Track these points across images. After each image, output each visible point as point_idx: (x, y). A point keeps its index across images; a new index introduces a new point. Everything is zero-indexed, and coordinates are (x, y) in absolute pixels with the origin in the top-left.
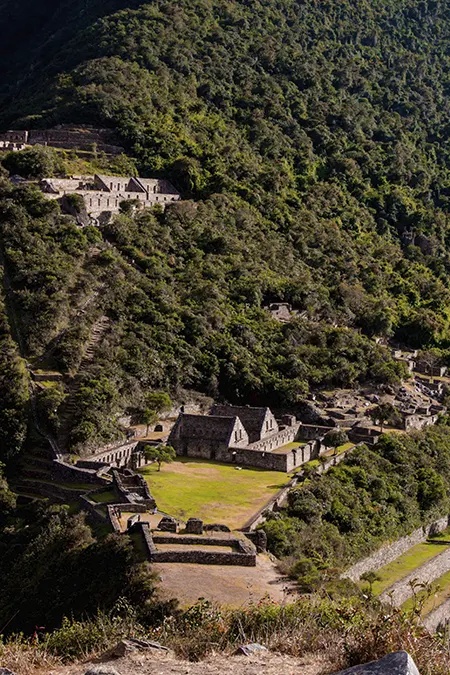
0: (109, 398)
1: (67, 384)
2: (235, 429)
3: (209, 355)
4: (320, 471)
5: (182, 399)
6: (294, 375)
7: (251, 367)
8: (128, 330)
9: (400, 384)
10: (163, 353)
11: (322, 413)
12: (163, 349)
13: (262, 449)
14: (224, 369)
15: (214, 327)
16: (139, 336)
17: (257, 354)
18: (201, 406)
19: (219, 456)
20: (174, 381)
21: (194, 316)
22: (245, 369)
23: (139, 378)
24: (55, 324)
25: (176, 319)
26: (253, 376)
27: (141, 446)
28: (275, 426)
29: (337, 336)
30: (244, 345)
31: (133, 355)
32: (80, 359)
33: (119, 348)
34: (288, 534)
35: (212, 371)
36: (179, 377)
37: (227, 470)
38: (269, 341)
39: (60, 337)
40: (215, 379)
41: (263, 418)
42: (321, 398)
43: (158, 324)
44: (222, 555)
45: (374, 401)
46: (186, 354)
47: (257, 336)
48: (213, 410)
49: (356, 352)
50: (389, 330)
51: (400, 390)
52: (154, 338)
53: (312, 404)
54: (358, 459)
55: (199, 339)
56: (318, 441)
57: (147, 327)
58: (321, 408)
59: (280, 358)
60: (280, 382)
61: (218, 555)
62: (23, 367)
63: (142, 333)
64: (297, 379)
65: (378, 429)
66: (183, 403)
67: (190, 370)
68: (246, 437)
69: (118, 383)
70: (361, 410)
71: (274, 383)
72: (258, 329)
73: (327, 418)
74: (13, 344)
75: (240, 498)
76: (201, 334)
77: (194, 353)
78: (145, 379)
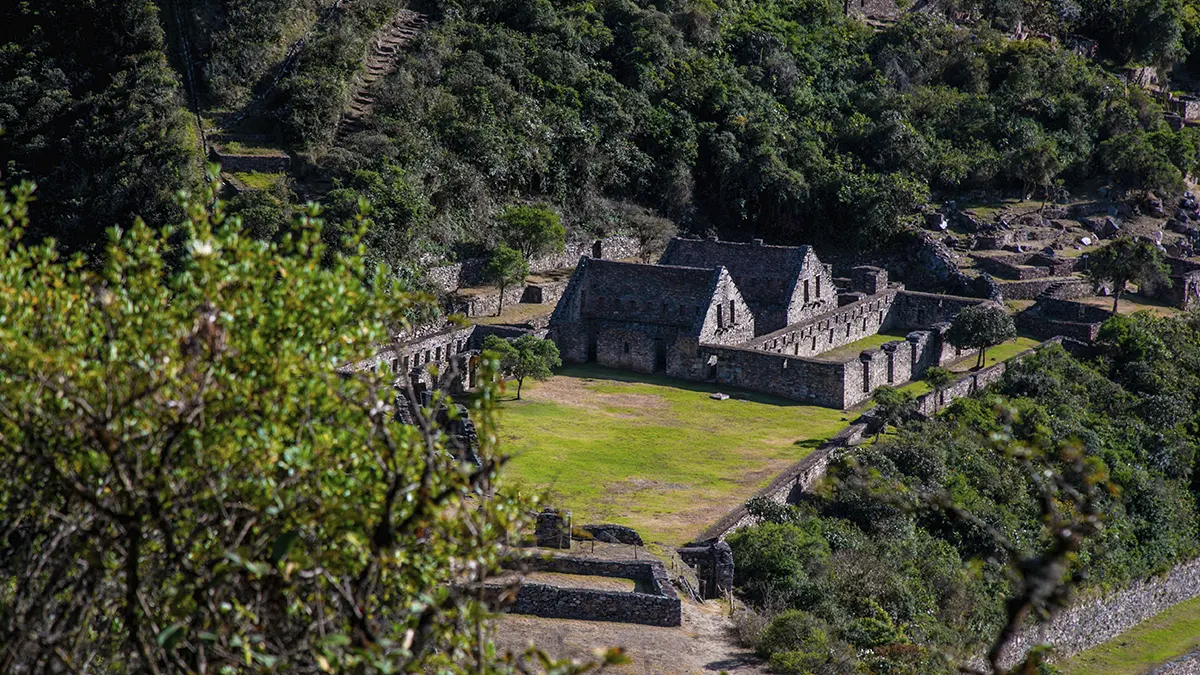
0: (403, 217)
1: (300, 180)
2: (717, 298)
3: (673, 111)
4: (928, 407)
5: (598, 223)
6: (893, 165)
7: (780, 142)
8: (465, 47)
9: (1181, 187)
10: (551, 107)
11: (960, 261)
12: (552, 94)
13: (789, 351)
14: (708, 150)
15: (691, 40)
16: (492, 62)
17: (797, 111)
18: (643, 241)
19: (674, 366)
20: (576, 176)
21: (638, 10)
22: (763, 148)
23: (485, 168)
24: (279, 27)
25: (591, 19)
26: (783, 166)
27: (480, 338)
28: (829, 293)
29: (1016, 62)
30: (766, 85)
31: (472, 108)
32: (337, 118)
33: (437, 91)
34: (806, 559)
35: (679, 153)
36: (593, 166)
37: (691, 401)
38: (834, 77)
39: (290, 61)
40: (685, 172)
41: (795, 272)
42: (961, 224)
43: (545, 31)
44: (598, 595)
45: (1107, 232)
46: (610, 107)
47: (801, 63)
48: (673, 250)
49: (1065, 104)
50: (1175, 45)
51: (1183, 204)
52: (530, 67)
53: (934, 238)
54: (1036, 379)
55: (649, 71)
56: (935, 333)
57: (515, 37)
58: (961, 250)
59: (860, 122)
60: (855, 181)
61: (589, 596)
62: (192, 134)
63: (501, 53)
64: (897, 175)
65: (1106, 303)
66: (600, 233)
67: (622, 149)
68: (746, 320)
69: (428, 179)
70: (1068, 254)
71: (836, 185)
72: (807, 46)
73: (974, 274)
74: (169, 76)
75: (707, 470)
76: (654, 58)
77: (635, 107)
78: (500, 169)
